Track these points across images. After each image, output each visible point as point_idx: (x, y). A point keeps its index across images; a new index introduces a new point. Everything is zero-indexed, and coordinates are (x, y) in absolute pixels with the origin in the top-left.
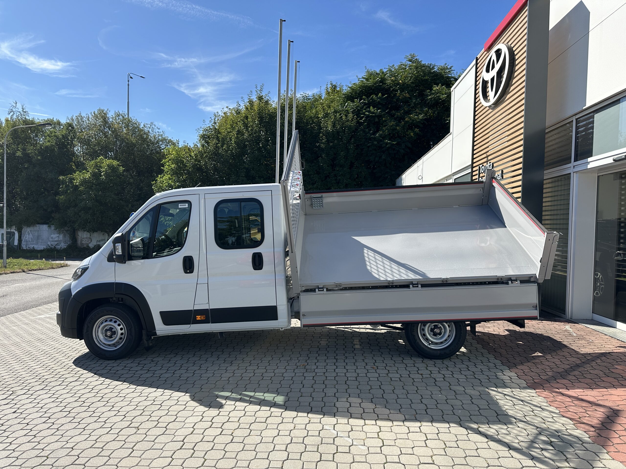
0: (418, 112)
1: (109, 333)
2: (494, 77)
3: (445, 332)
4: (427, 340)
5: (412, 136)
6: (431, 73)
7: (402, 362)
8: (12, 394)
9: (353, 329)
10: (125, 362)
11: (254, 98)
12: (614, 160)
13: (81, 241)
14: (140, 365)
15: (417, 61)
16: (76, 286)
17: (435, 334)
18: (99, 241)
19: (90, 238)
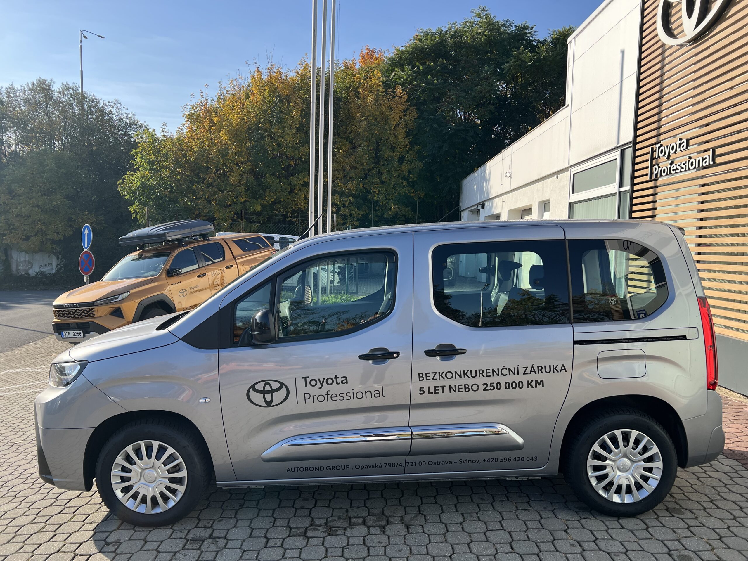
6: (507, 33)
15: (487, 16)
18: (44, 266)
19: (29, 262)
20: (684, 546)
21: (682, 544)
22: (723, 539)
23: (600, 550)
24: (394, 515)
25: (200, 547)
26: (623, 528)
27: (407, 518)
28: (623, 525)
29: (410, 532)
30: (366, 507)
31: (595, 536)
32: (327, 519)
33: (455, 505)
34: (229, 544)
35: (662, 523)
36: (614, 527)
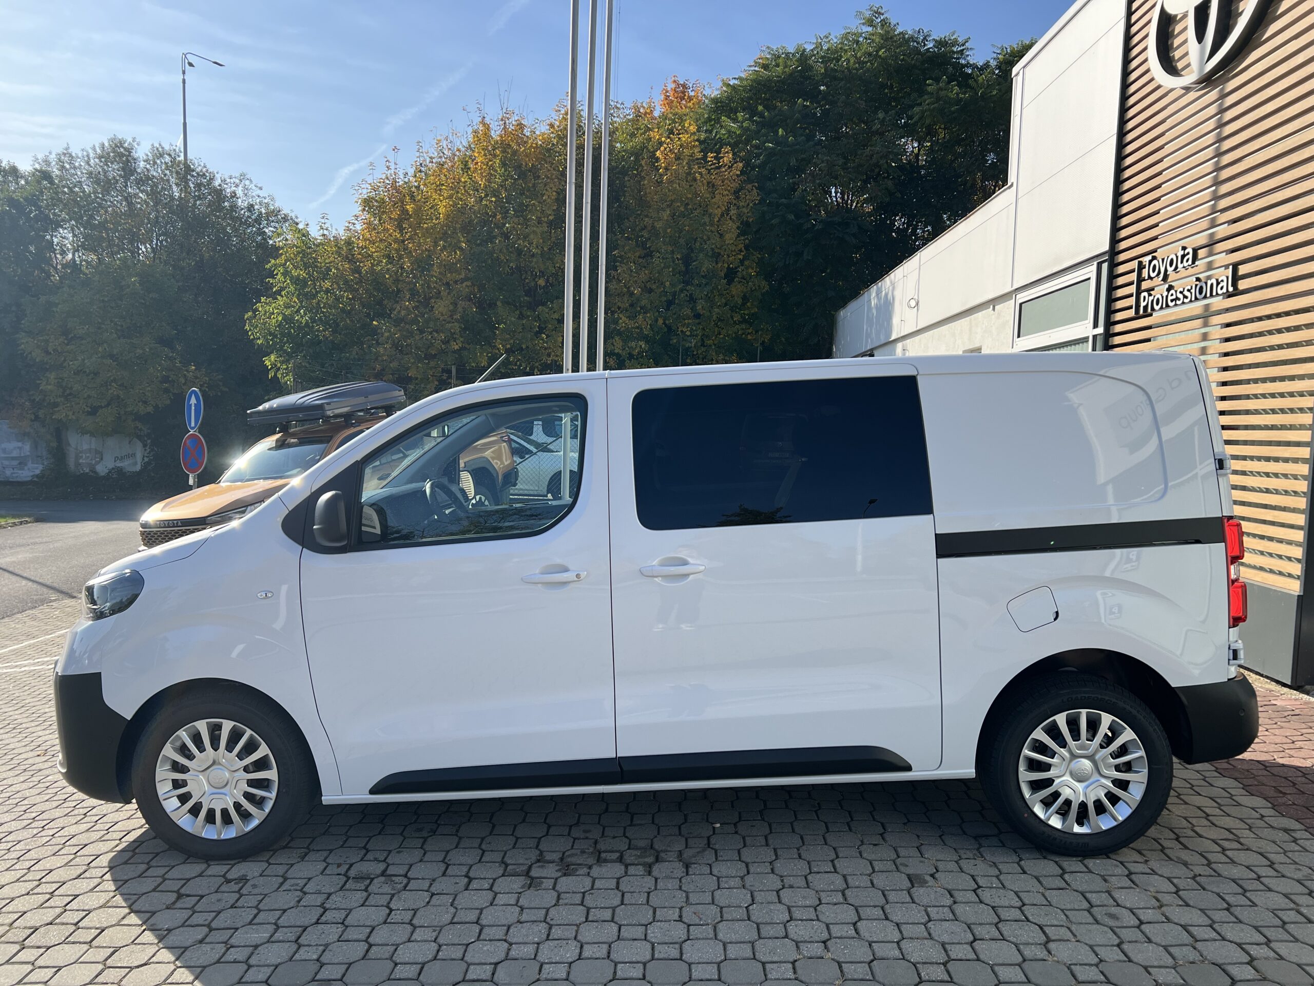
6: (919, 53)
15: (885, 25)
18: (122, 459)
19: (97, 452)
20: (1115, 900)
21: (1113, 898)
22: (1181, 893)
23: (981, 902)
24: (669, 849)
25: (367, 888)
26: (1024, 872)
27: (687, 854)
28: (1026, 869)
29: (690, 873)
30: (627, 837)
31: (977, 883)
32: (564, 853)
33: (766, 838)
34: (410, 885)
35: (1087, 868)
36: (1010, 871)
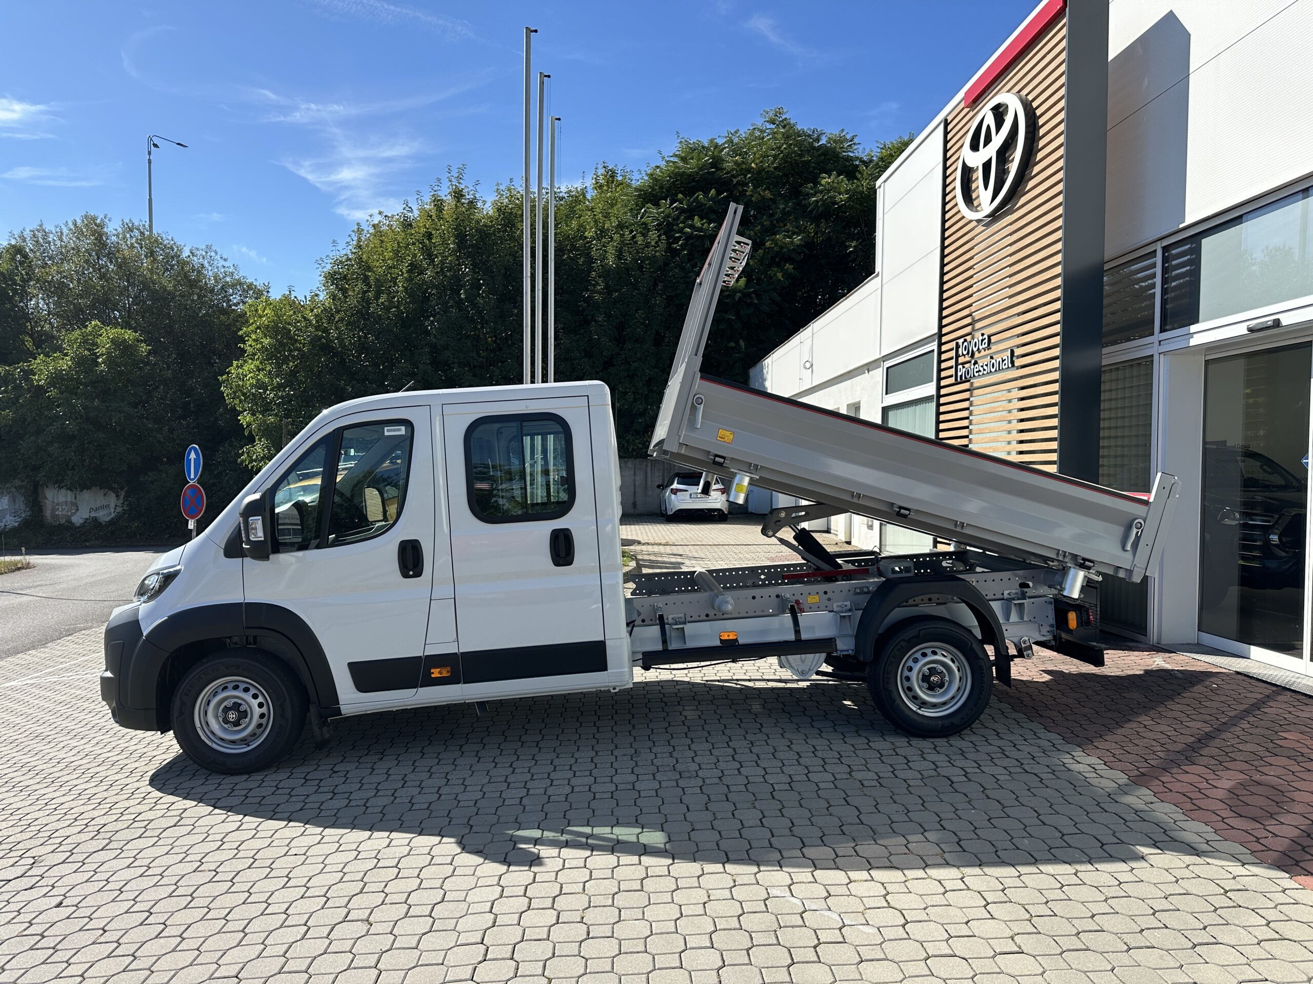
0: (791, 229)
1: (232, 716)
2: (990, 160)
3: (951, 682)
4: (915, 698)
5: (780, 280)
6: (814, 148)
7: (868, 747)
8: (34, 863)
9: (739, 683)
10: (272, 778)
11: (445, 194)
12: (1251, 330)
13: (54, 510)
14: (309, 783)
15: (785, 124)
16: (151, 614)
17: (932, 687)
18: (96, 510)
19: (73, 504)
